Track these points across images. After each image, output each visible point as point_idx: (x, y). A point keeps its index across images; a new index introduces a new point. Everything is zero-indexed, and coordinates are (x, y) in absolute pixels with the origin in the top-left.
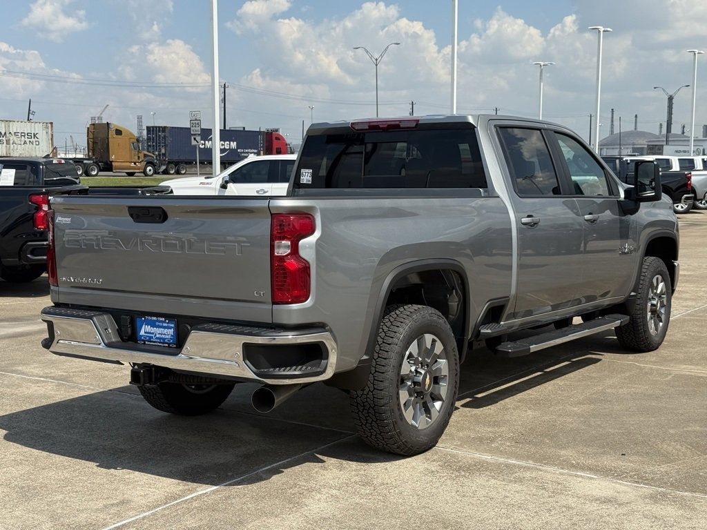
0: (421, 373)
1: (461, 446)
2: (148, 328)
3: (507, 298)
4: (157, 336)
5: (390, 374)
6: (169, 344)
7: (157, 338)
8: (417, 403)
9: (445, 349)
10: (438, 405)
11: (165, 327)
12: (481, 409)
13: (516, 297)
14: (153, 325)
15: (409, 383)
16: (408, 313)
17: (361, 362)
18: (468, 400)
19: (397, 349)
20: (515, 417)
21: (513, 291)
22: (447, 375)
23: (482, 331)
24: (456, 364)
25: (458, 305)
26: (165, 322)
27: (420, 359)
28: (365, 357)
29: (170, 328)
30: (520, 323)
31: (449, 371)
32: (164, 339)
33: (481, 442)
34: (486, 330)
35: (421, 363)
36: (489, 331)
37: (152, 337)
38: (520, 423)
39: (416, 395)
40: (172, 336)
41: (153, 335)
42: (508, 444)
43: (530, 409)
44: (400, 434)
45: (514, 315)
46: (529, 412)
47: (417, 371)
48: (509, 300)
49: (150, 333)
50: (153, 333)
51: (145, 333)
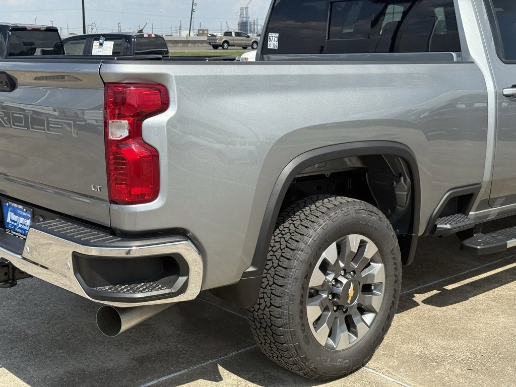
0: (341, 283)
1: (396, 369)
3: (478, 186)
5: (292, 287)
8: (336, 318)
9: (380, 251)
10: (369, 318)
11: (24, 217)
12: (445, 308)
13: (491, 182)
14: (15, 212)
15: (324, 296)
16: (325, 210)
17: (245, 274)
18: (435, 292)
19: (302, 256)
20: (481, 325)
21: (487, 176)
22: (384, 282)
23: (439, 226)
24: (396, 269)
25: (407, 195)
26: (22, 211)
27: (342, 265)
28: (251, 269)
29: (28, 218)
30: (498, 211)
31: (386, 277)
32: (24, 230)
33: (425, 364)
34: (444, 225)
35: (344, 270)
36: (448, 226)
38: (484, 335)
39: (335, 308)
42: (458, 371)
43: (503, 312)
44: (306, 359)
45: (489, 203)
46: (502, 319)
47: (337, 281)
48: (481, 187)
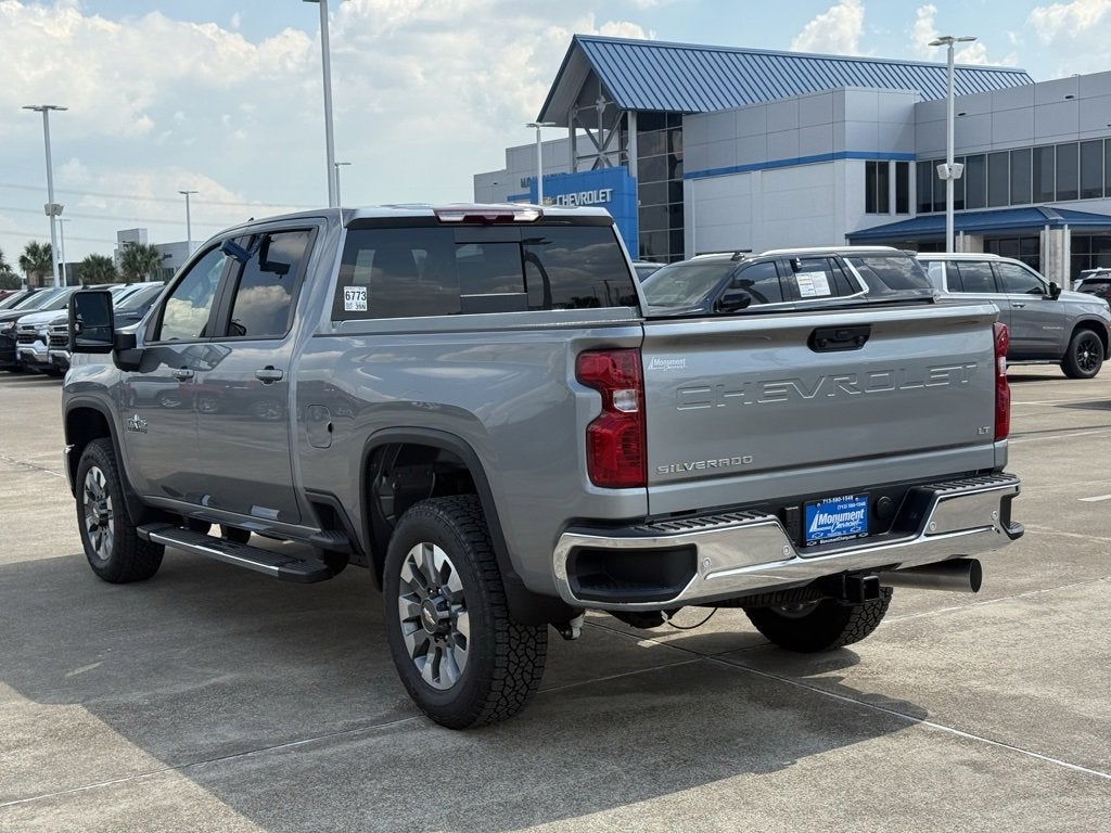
2: (823, 518)
4: (839, 526)
6: (857, 534)
7: (838, 530)
11: (850, 510)
14: (833, 510)
26: (853, 501)
29: (859, 509)
32: (848, 529)
37: (829, 531)
40: (861, 520)
41: (831, 528)
49: (827, 525)
50: (831, 524)
51: (818, 526)
